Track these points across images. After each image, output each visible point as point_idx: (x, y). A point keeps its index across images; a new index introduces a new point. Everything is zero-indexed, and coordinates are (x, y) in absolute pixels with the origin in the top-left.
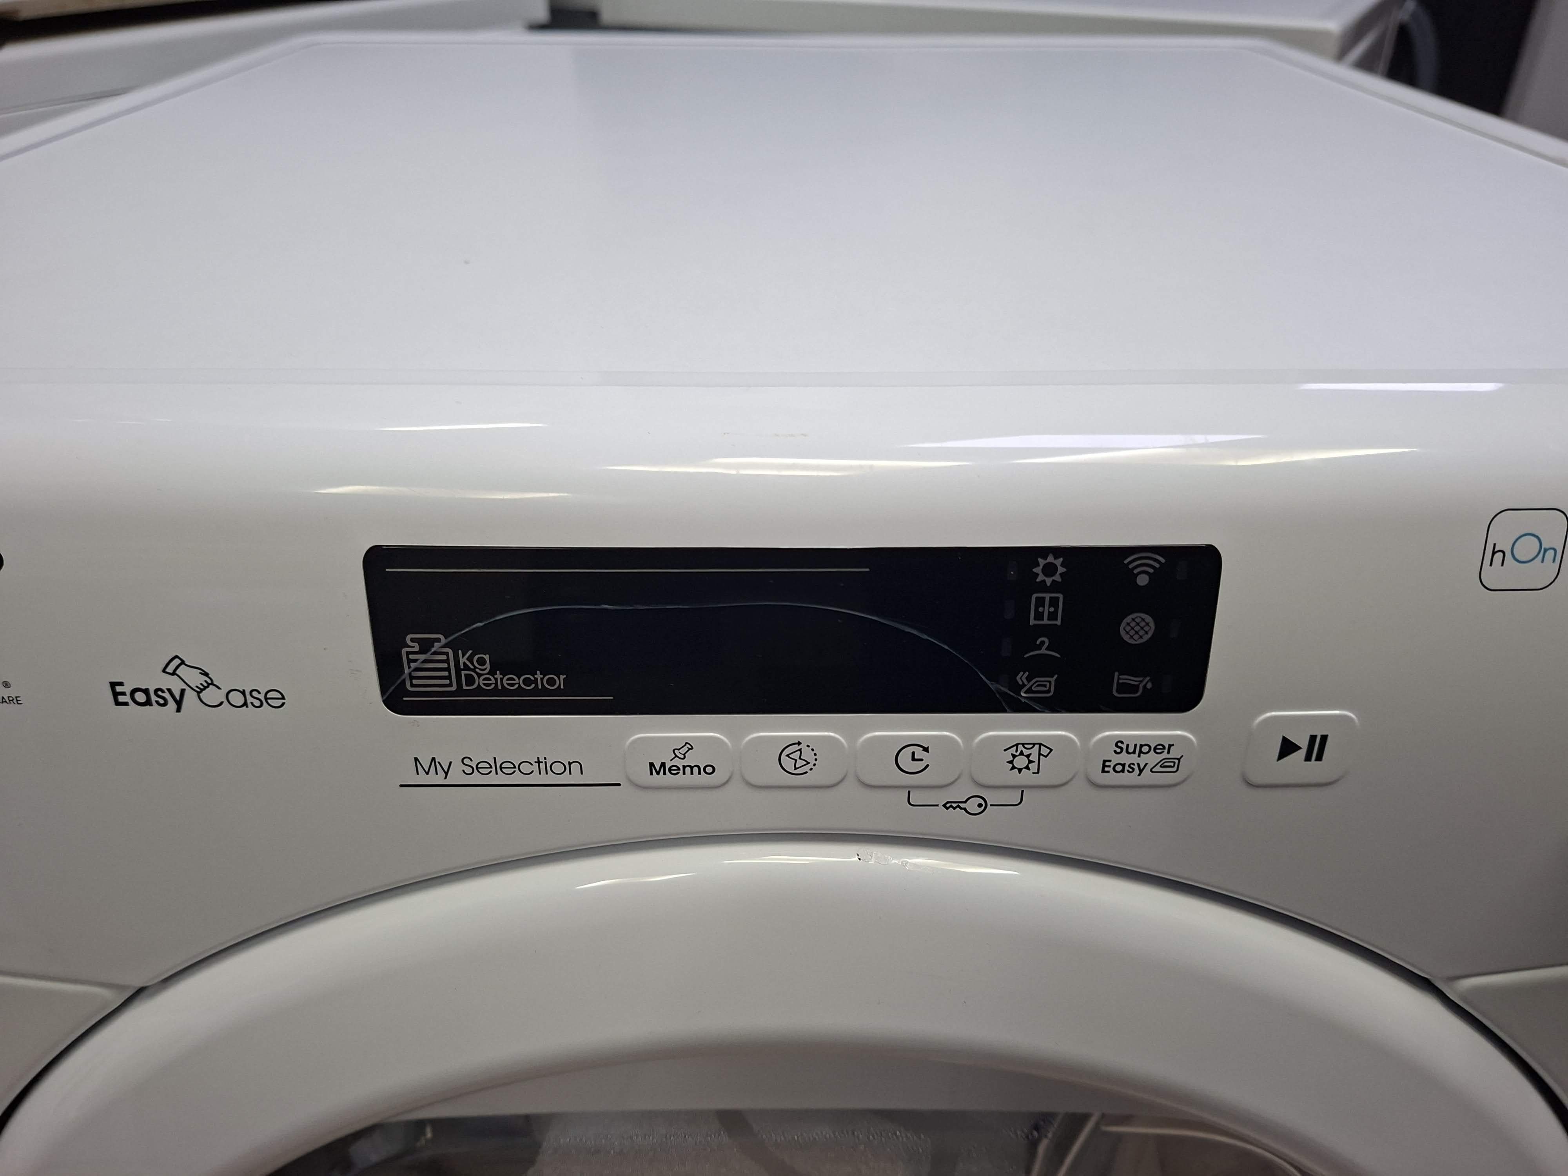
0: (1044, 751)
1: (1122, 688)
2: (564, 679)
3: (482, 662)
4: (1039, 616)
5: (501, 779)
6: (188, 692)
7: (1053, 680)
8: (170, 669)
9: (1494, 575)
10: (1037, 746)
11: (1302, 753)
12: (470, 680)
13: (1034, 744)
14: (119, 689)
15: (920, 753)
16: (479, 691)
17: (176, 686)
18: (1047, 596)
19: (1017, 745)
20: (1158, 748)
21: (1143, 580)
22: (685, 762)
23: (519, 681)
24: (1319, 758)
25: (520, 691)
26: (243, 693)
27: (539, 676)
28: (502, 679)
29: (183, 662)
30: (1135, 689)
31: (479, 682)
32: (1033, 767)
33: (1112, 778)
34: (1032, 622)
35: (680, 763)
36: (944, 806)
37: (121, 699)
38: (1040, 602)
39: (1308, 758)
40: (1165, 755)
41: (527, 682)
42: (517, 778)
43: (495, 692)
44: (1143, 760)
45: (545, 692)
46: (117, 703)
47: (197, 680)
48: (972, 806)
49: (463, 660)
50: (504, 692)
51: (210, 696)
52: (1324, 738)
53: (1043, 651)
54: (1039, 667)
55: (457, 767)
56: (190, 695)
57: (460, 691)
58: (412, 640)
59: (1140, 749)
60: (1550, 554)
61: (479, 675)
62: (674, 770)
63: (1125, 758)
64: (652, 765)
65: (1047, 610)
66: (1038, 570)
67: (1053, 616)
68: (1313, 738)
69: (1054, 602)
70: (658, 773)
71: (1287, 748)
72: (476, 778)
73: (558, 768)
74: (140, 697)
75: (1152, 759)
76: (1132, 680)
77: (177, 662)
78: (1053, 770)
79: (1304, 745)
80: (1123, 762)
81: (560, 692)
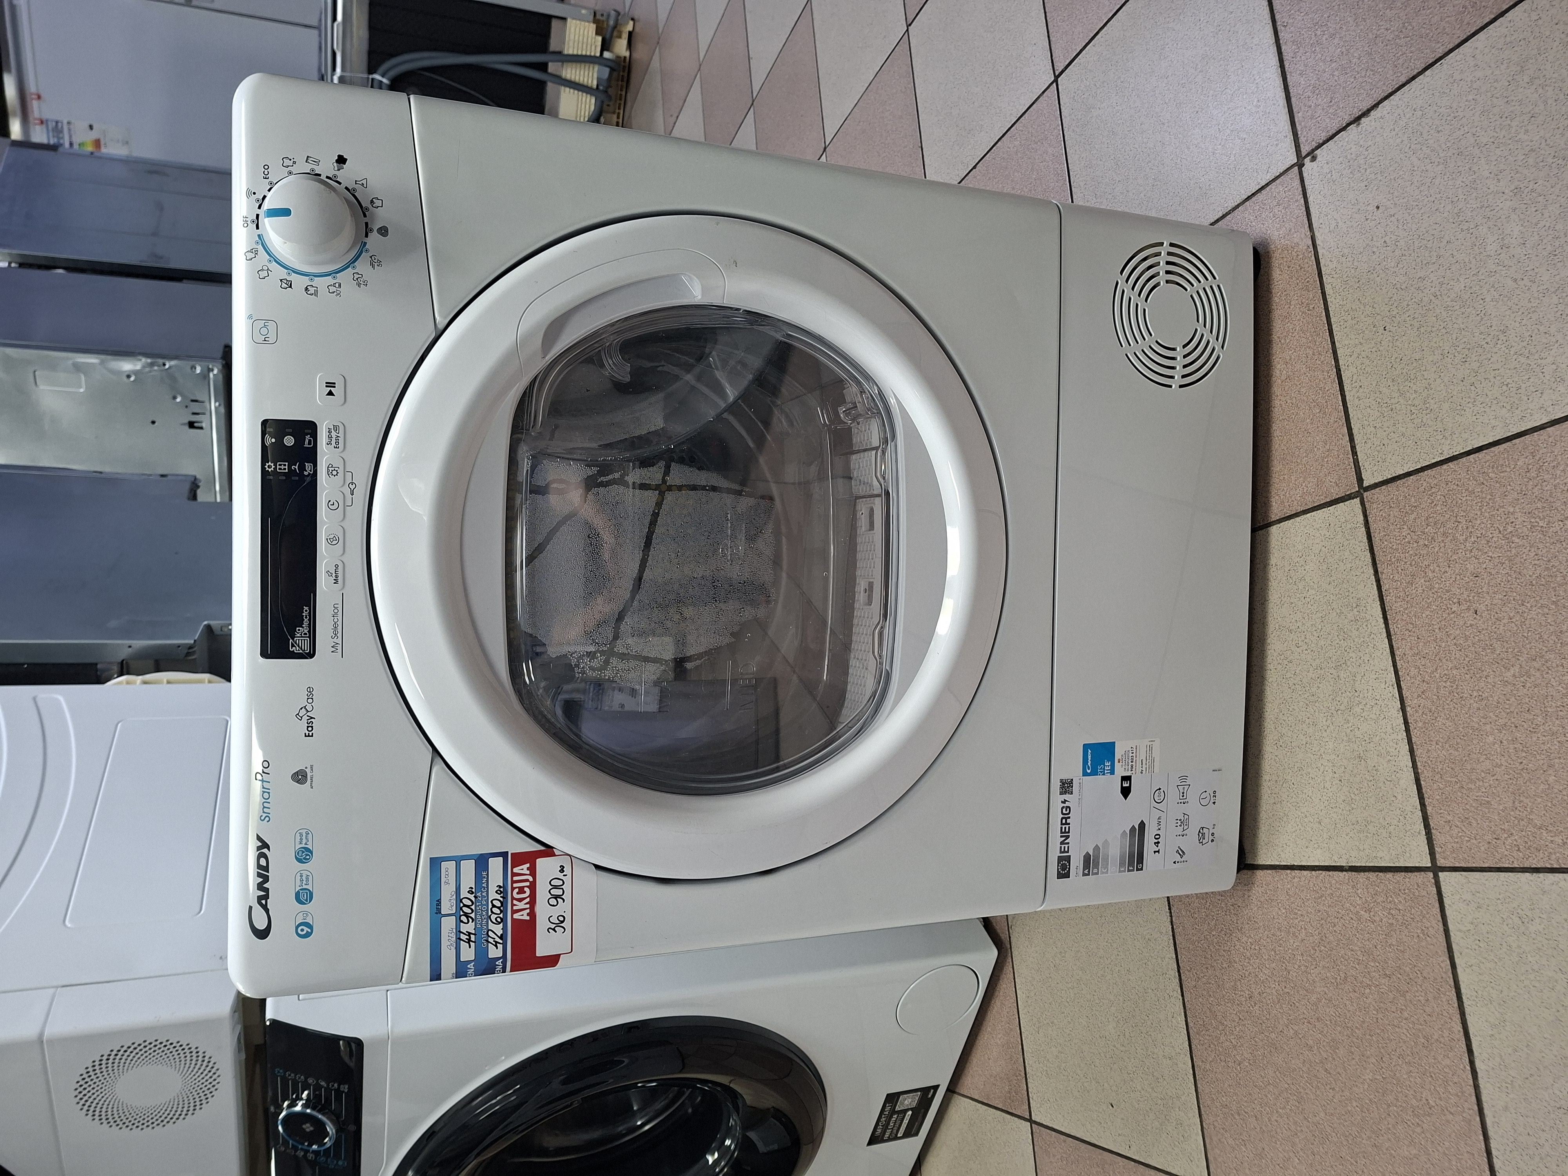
0: (330, 466)
1: (310, 443)
3: (299, 630)
4: (285, 469)
5: (340, 628)
7: (307, 464)
11: (332, 389)
13: (328, 469)
15: (331, 503)
16: (309, 632)
17: (305, 718)
18: (278, 467)
19: (329, 474)
20: (330, 432)
21: (273, 440)
22: (333, 573)
23: (306, 620)
24: (334, 383)
25: (310, 620)
30: (310, 441)
31: (306, 631)
32: (336, 469)
33: (341, 445)
34: (287, 470)
35: (334, 575)
38: (280, 468)
39: (334, 387)
40: (332, 430)
41: (306, 618)
42: (340, 623)
43: (310, 627)
44: (334, 437)
45: (310, 613)
46: (312, 736)
47: (303, 711)
48: (352, 487)
49: (298, 635)
50: (310, 624)
51: (309, 708)
52: (327, 383)
53: (296, 467)
54: (302, 468)
55: (335, 640)
57: (309, 637)
59: (330, 437)
62: (337, 576)
64: (334, 582)
65: (283, 467)
66: (270, 470)
67: (285, 465)
68: (327, 386)
69: (280, 465)
70: (337, 582)
71: (330, 393)
72: (340, 635)
73: (336, 611)
74: (310, 729)
75: (334, 434)
76: (306, 441)
78: (338, 463)
79: (329, 388)
80: (335, 442)
81: (310, 609)
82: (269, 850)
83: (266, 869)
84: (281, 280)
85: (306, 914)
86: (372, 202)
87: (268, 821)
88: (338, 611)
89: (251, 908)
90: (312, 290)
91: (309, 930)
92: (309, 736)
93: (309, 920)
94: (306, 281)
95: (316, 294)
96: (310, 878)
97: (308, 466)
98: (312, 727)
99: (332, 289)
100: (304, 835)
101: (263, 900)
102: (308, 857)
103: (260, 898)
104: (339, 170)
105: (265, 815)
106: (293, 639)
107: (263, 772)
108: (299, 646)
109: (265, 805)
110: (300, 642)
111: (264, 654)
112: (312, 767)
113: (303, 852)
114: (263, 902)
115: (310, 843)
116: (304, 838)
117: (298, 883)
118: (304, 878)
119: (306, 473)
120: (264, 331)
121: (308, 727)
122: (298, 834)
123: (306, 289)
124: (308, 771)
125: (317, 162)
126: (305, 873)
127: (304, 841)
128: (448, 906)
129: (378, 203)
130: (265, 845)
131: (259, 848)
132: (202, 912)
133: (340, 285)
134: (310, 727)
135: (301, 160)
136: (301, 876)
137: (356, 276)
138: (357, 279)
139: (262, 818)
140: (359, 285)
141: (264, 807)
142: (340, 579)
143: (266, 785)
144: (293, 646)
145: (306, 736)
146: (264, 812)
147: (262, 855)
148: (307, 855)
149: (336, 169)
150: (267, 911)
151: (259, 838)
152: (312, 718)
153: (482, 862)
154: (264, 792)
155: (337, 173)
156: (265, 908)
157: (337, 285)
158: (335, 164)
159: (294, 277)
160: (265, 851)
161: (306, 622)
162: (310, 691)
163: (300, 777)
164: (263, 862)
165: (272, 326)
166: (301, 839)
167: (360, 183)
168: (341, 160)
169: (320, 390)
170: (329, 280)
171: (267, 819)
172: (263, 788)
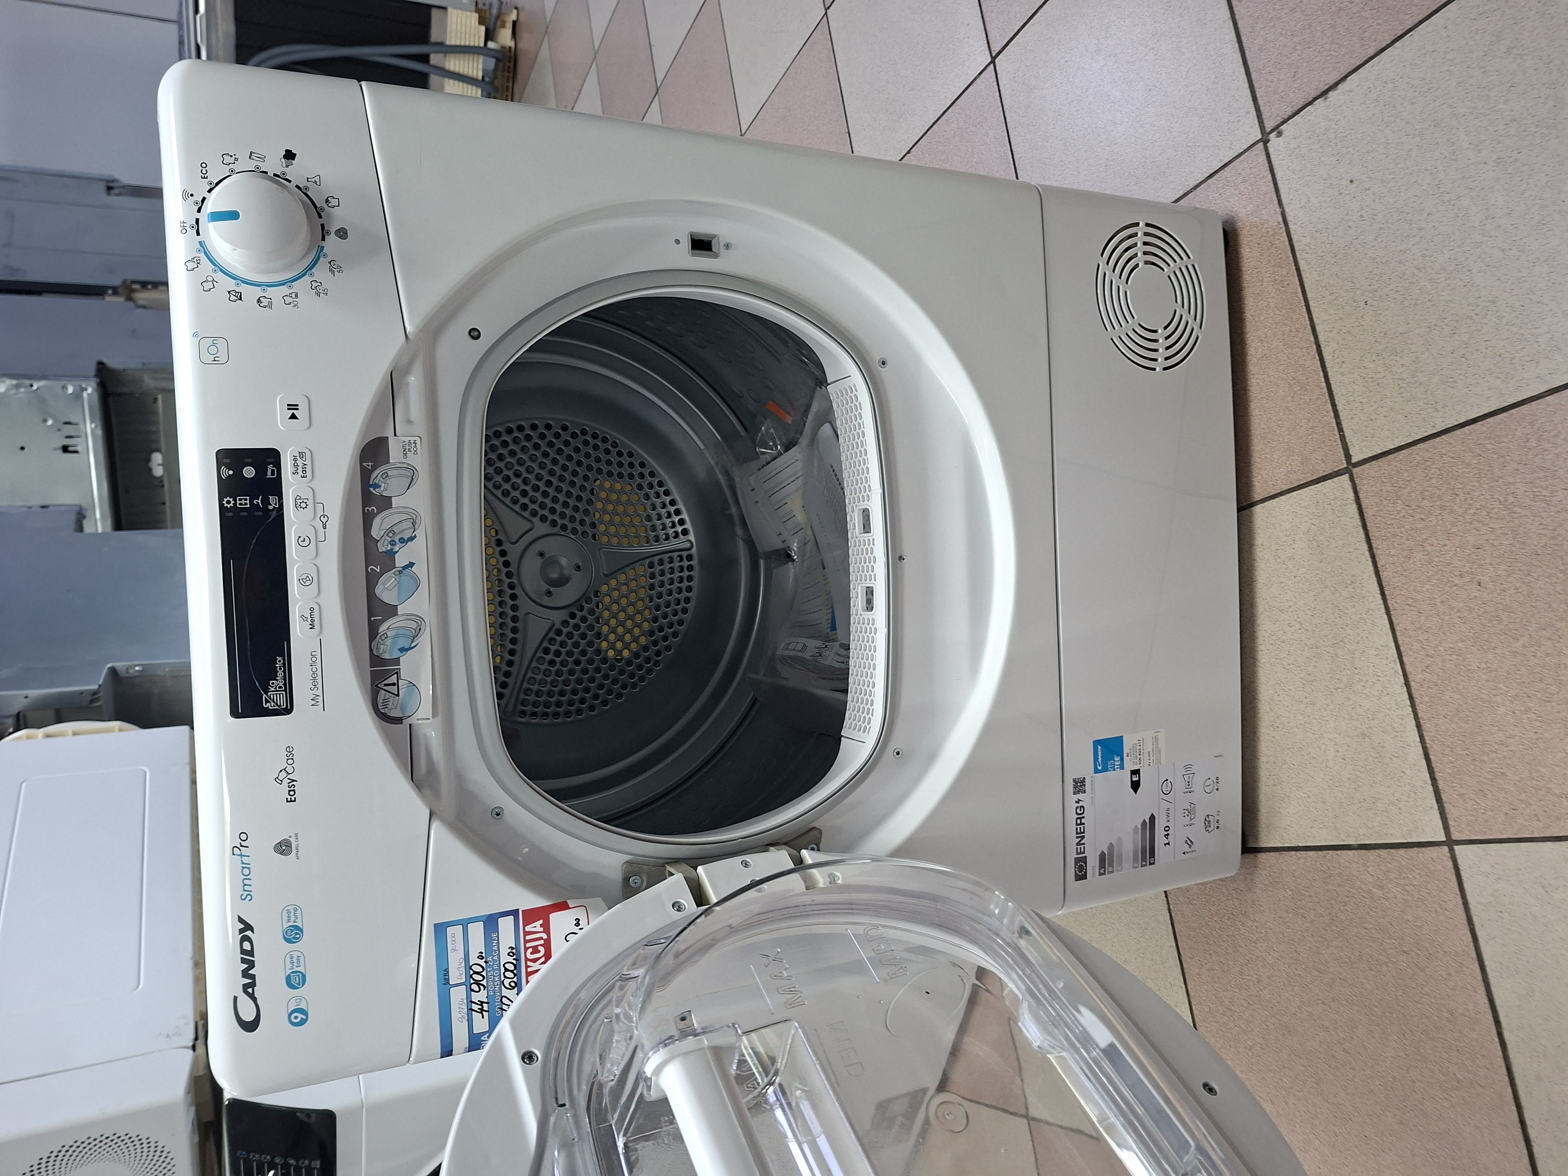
0: (298, 498)
1: (273, 474)
3: (273, 683)
4: (246, 504)
5: (319, 678)
6: (288, 777)
7: (270, 497)
9: (223, 359)
11: (295, 411)
12: (280, 687)
13: (296, 501)
14: (289, 800)
15: (302, 539)
16: (285, 684)
17: (286, 781)
18: (238, 502)
19: (296, 507)
20: (295, 460)
21: (231, 472)
22: (309, 617)
23: (280, 672)
24: (297, 405)
25: (284, 671)
27: (277, 665)
30: (273, 470)
31: (281, 685)
32: (305, 501)
33: (309, 474)
34: (248, 506)
35: (309, 619)
37: (293, 799)
38: (240, 504)
39: (297, 409)
40: (298, 458)
41: (280, 669)
42: (319, 673)
44: (301, 465)
45: (284, 663)
46: (295, 801)
47: (283, 774)
48: (324, 520)
49: (272, 689)
51: (289, 769)
52: (288, 405)
53: (259, 501)
54: (266, 502)
55: (315, 692)
56: (289, 776)
57: (285, 690)
59: (296, 466)
60: (215, 342)
62: (313, 621)
63: (299, 471)
64: (310, 628)
65: (243, 502)
66: (229, 506)
67: (246, 500)
68: (288, 409)
69: (240, 500)
70: (314, 626)
71: (293, 417)
72: (320, 686)
73: (314, 659)
74: (292, 793)
75: (300, 462)
76: (269, 472)
78: (307, 494)
79: (292, 411)
80: (302, 471)
81: (284, 660)
83: (251, 953)
84: (229, 292)
85: (300, 998)
86: (327, 201)
87: (250, 900)
88: (317, 659)
89: (235, 998)
90: (265, 302)
91: (304, 1017)
92: (291, 801)
93: (303, 1006)
94: (257, 292)
95: (270, 306)
96: (302, 959)
97: (273, 500)
98: (294, 791)
99: (288, 300)
100: (292, 911)
101: (249, 988)
102: (298, 936)
103: (245, 987)
104: (287, 166)
106: (267, 694)
107: (242, 846)
108: (274, 702)
109: (246, 882)
110: (275, 697)
111: (235, 713)
112: (296, 835)
113: (292, 931)
114: (250, 990)
115: (299, 920)
116: (292, 914)
117: (289, 966)
118: (295, 960)
119: (271, 507)
120: (213, 350)
121: (290, 791)
122: (285, 912)
123: (259, 301)
124: (292, 840)
125: (263, 159)
126: (295, 954)
127: (293, 918)
128: (457, 974)
129: (334, 202)
130: (248, 927)
131: (241, 931)
132: (141, 987)
133: (296, 295)
134: (292, 791)
135: (243, 156)
136: (292, 958)
137: (314, 284)
138: (316, 287)
139: (243, 897)
140: (318, 294)
142: (317, 623)
143: (245, 860)
144: (267, 701)
145: (287, 801)
146: (245, 890)
148: (297, 934)
149: (284, 165)
150: (254, 999)
151: (241, 920)
152: (293, 781)
153: (491, 922)
154: (243, 868)
155: (285, 170)
156: (252, 997)
157: (293, 295)
158: (283, 160)
159: (243, 288)
160: (248, 933)
161: (280, 673)
162: (290, 751)
163: (283, 848)
164: (247, 946)
165: (221, 344)
166: (289, 917)
167: (313, 180)
168: (289, 155)
169: (281, 413)
170: (284, 290)
171: (249, 897)
172: (243, 863)
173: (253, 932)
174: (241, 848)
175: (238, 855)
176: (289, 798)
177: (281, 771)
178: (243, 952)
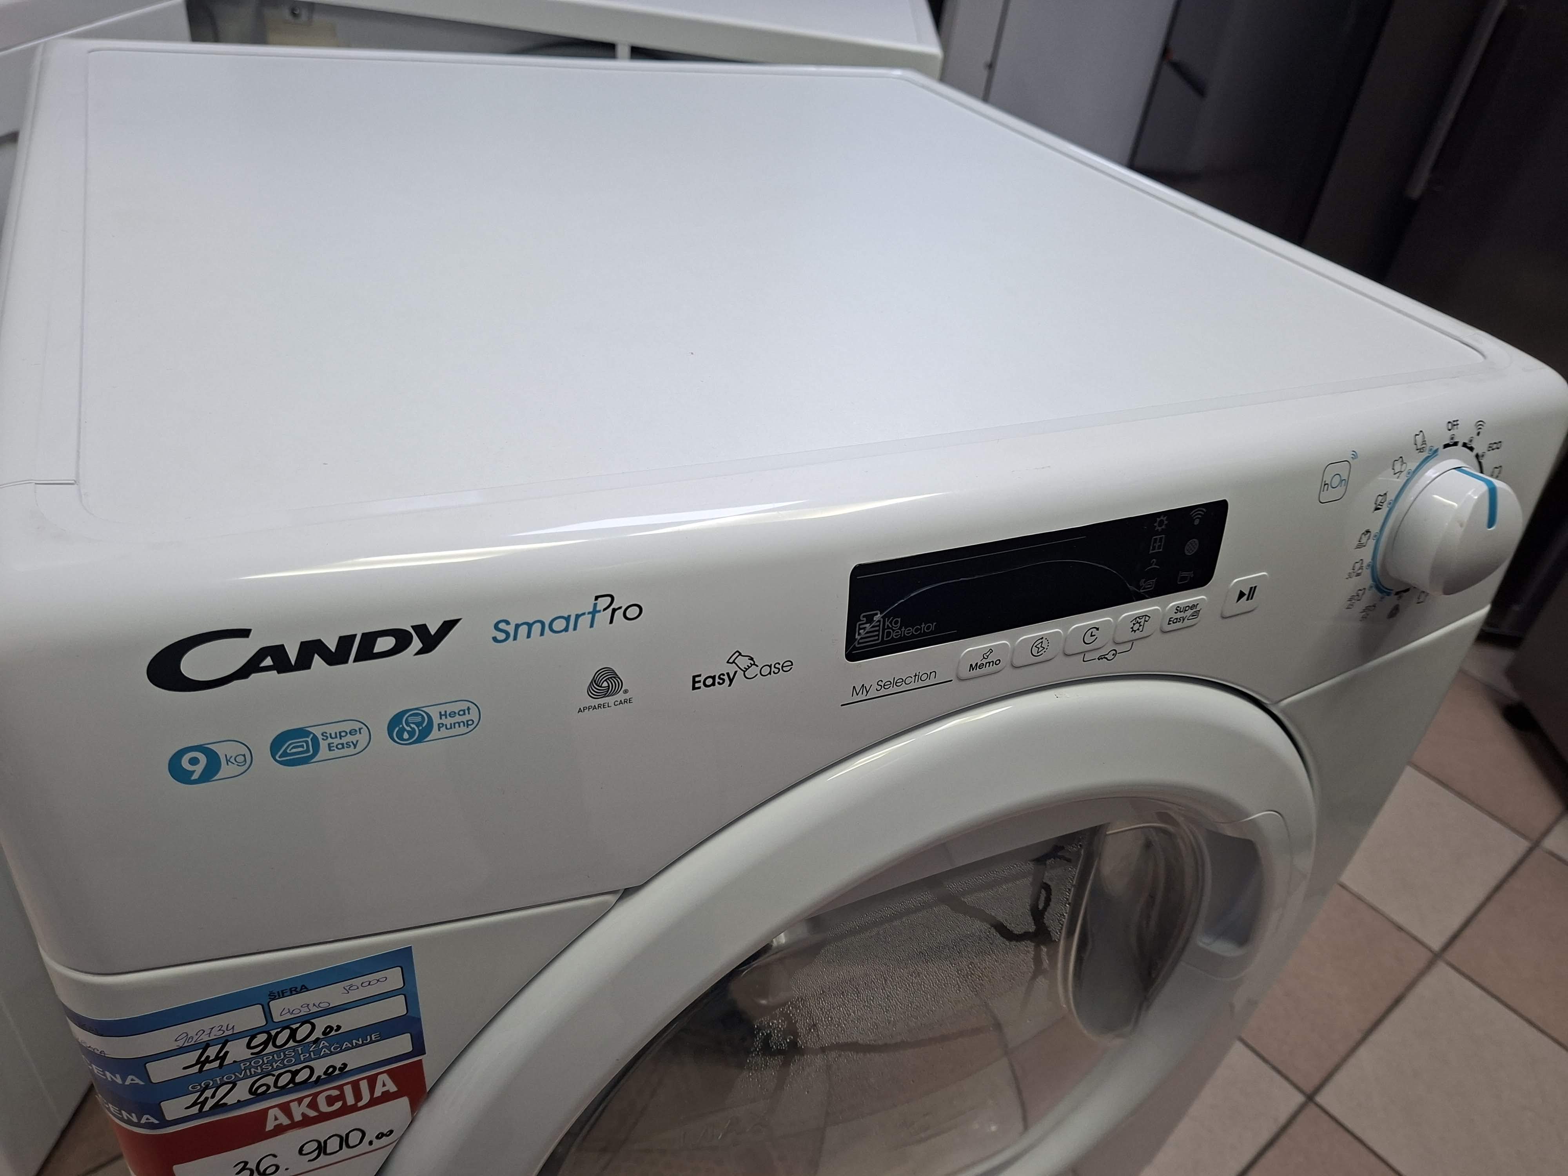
0: (1146, 619)
1: (1182, 579)
2: (935, 625)
3: (896, 623)
4: (1154, 548)
5: (894, 690)
7: (1154, 581)
8: (731, 661)
10: (1144, 617)
11: (1246, 596)
12: (889, 634)
13: (1143, 616)
15: (1094, 632)
17: (732, 669)
18: (1158, 537)
19: (1136, 619)
20: (1191, 608)
22: (987, 661)
23: (912, 630)
24: (1252, 598)
25: (913, 636)
26: (770, 666)
28: (904, 631)
29: (740, 654)
30: (1185, 580)
31: (893, 635)
32: (1141, 628)
33: (1173, 627)
34: (1151, 552)
35: (985, 662)
36: (1099, 659)
38: (1155, 541)
39: (1248, 599)
40: (1194, 610)
42: (903, 687)
43: (900, 639)
44: (1185, 614)
45: (925, 634)
48: (1110, 656)
49: (887, 623)
50: (905, 638)
52: (1255, 587)
53: (1153, 566)
54: (1150, 576)
55: (874, 687)
57: (883, 642)
58: (864, 617)
59: (1185, 609)
61: (894, 631)
63: (1179, 615)
64: (971, 665)
65: (1157, 544)
67: (1159, 547)
68: (1251, 588)
69: (1161, 540)
70: (973, 670)
71: (1241, 596)
72: (882, 692)
73: (924, 677)
75: (1189, 613)
76: (1185, 574)
77: (737, 654)
78: (1148, 628)
79: (1247, 592)
80: (1177, 617)
81: (932, 633)
82: (420, 652)
83: (367, 652)
84: (1386, 494)
85: (247, 761)
87: (495, 639)
88: (924, 680)
89: (244, 633)
90: (1364, 539)
91: (195, 776)
92: (694, 682)
93: (226, 770)
95: (1359, 546)
96: (352, 751)
97: (1151, 584)
98: (713, 684)
99: (1357, 567)
100: (465, 718)
102: (406, 736)
105: (511, 629)
107: (614, 610)
109: (537, 628)
111: (859, 571)
113: (418, 724)
114: (268, 662)
115: (444, 732)
116: (458, 719)
117: (332, 729)
118: (349, 738)
119: (1142, 582)
120: (1336, 481)
121: (713, 678)
122: (464, 706)
123: (1368, 532)
124: (620, 696)
126: (362, 738)
127: (449, 721)
131: (421, 630)
133: (1359, 575)
134: (714, 680)
136: (352, 732)
138: (1358, 594)
139: (502, 626)
140: (1351, 598)
141: (530, 626)
142: (978, 672)
143: (585, 620)
145: (694, 677)
146: (517, 626)
147: (402, 639)
148: (412, 733)
150: (243, 673)
151: (448, 626)
152: (731, 681)
154: (567, 619)
156: (251, 667)
157: (1360, 571)
159: (1385, 511)
160: (416, 644)
162: (785, 667)
164: (384, 644)
166: (452, 714)
170: (1368, 559)
171: (501, 636)
172: (578, 617)
173: (419, 653)
174: (610, 610)
175: (595, 605)
176: (702, 679)
177: (752, 659)
178: (370, 638)
